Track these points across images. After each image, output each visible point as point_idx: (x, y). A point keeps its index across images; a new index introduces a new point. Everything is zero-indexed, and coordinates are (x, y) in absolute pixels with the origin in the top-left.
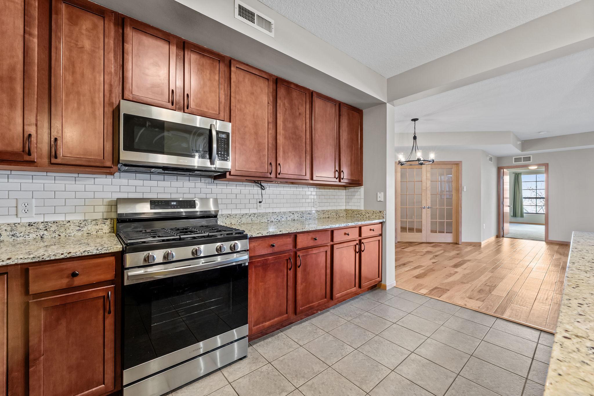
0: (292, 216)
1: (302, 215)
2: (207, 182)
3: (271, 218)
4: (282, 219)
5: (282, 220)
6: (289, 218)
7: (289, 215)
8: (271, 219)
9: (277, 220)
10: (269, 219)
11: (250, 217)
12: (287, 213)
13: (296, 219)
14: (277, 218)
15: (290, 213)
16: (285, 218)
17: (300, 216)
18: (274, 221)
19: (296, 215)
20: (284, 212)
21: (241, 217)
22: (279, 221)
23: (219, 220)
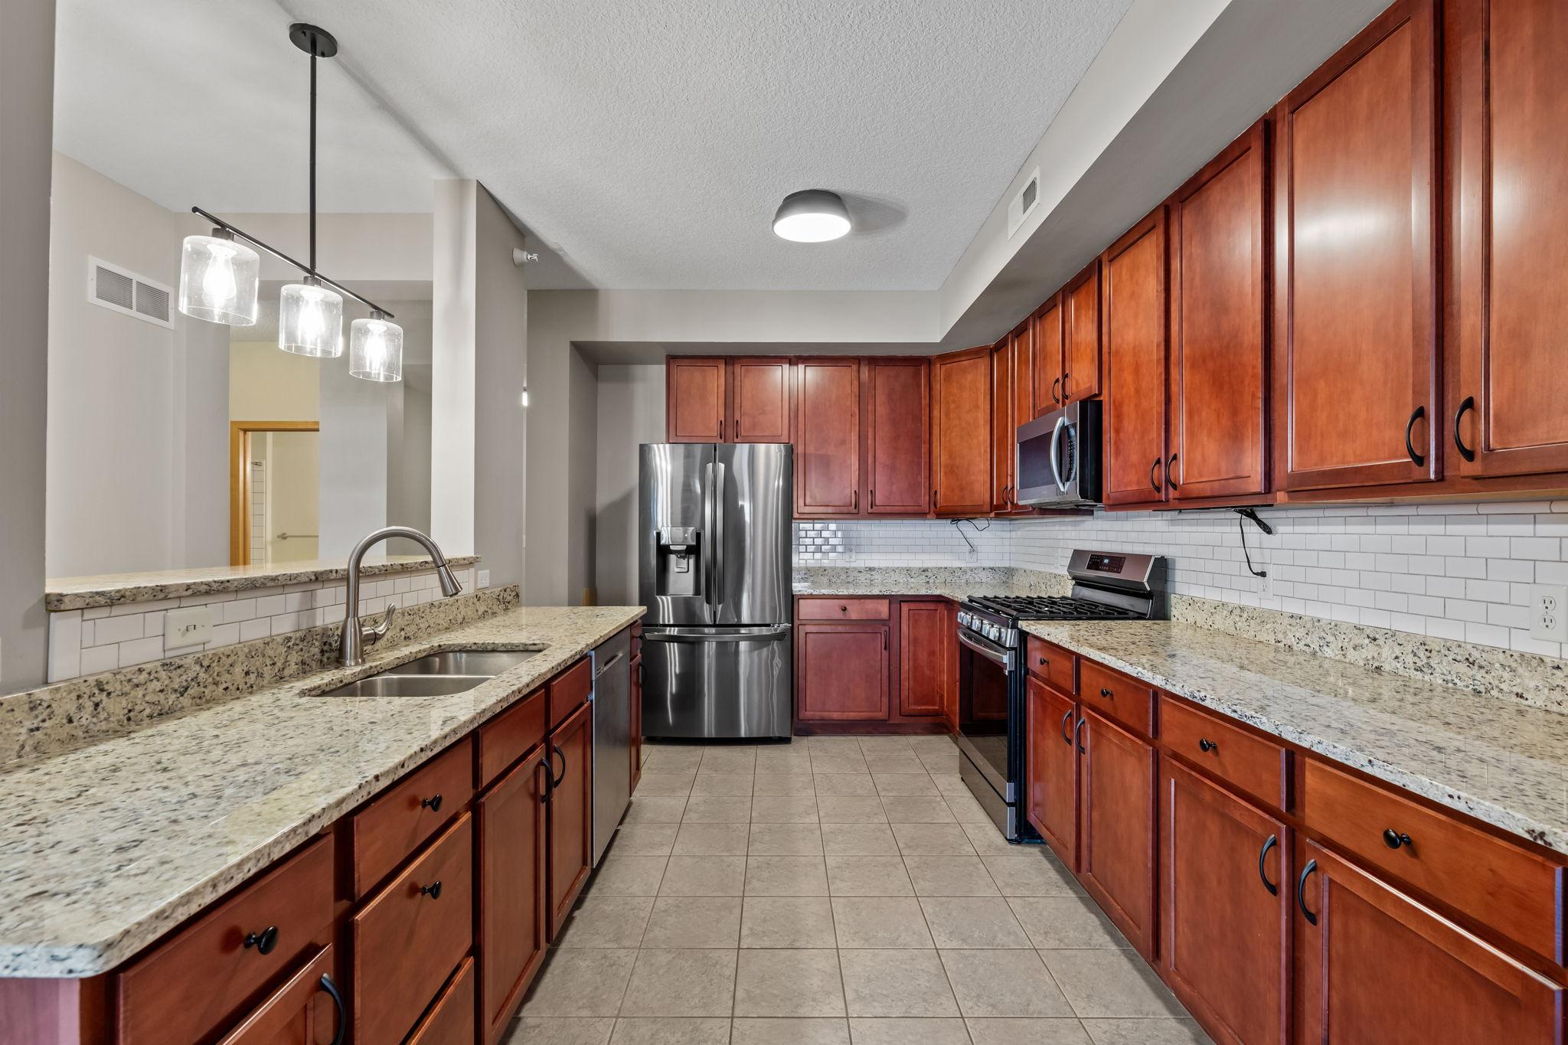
0: (1370, 651)
1: (1421, 655)
2: (1169, 518)
3: (1285, 633)
4: (1325, 648)
5: (1327, 655)
6: (1352, 655)
7: (1357, 641)
8: (1285, 638)
9: (1306, 649)
10: (1280, 637)
11: (1232, 617)
12: (1343, 628)
13: (1387, 667)
14: (1308, 641)
15: (1356, 631)
16: (1335, 645)
17: (1410, 659)
18: (1295, 648)
19: (1387, 652)
20: (1333, 624)
21: (1213, 611)
22: (1314, 654)
23: (1177, 609)
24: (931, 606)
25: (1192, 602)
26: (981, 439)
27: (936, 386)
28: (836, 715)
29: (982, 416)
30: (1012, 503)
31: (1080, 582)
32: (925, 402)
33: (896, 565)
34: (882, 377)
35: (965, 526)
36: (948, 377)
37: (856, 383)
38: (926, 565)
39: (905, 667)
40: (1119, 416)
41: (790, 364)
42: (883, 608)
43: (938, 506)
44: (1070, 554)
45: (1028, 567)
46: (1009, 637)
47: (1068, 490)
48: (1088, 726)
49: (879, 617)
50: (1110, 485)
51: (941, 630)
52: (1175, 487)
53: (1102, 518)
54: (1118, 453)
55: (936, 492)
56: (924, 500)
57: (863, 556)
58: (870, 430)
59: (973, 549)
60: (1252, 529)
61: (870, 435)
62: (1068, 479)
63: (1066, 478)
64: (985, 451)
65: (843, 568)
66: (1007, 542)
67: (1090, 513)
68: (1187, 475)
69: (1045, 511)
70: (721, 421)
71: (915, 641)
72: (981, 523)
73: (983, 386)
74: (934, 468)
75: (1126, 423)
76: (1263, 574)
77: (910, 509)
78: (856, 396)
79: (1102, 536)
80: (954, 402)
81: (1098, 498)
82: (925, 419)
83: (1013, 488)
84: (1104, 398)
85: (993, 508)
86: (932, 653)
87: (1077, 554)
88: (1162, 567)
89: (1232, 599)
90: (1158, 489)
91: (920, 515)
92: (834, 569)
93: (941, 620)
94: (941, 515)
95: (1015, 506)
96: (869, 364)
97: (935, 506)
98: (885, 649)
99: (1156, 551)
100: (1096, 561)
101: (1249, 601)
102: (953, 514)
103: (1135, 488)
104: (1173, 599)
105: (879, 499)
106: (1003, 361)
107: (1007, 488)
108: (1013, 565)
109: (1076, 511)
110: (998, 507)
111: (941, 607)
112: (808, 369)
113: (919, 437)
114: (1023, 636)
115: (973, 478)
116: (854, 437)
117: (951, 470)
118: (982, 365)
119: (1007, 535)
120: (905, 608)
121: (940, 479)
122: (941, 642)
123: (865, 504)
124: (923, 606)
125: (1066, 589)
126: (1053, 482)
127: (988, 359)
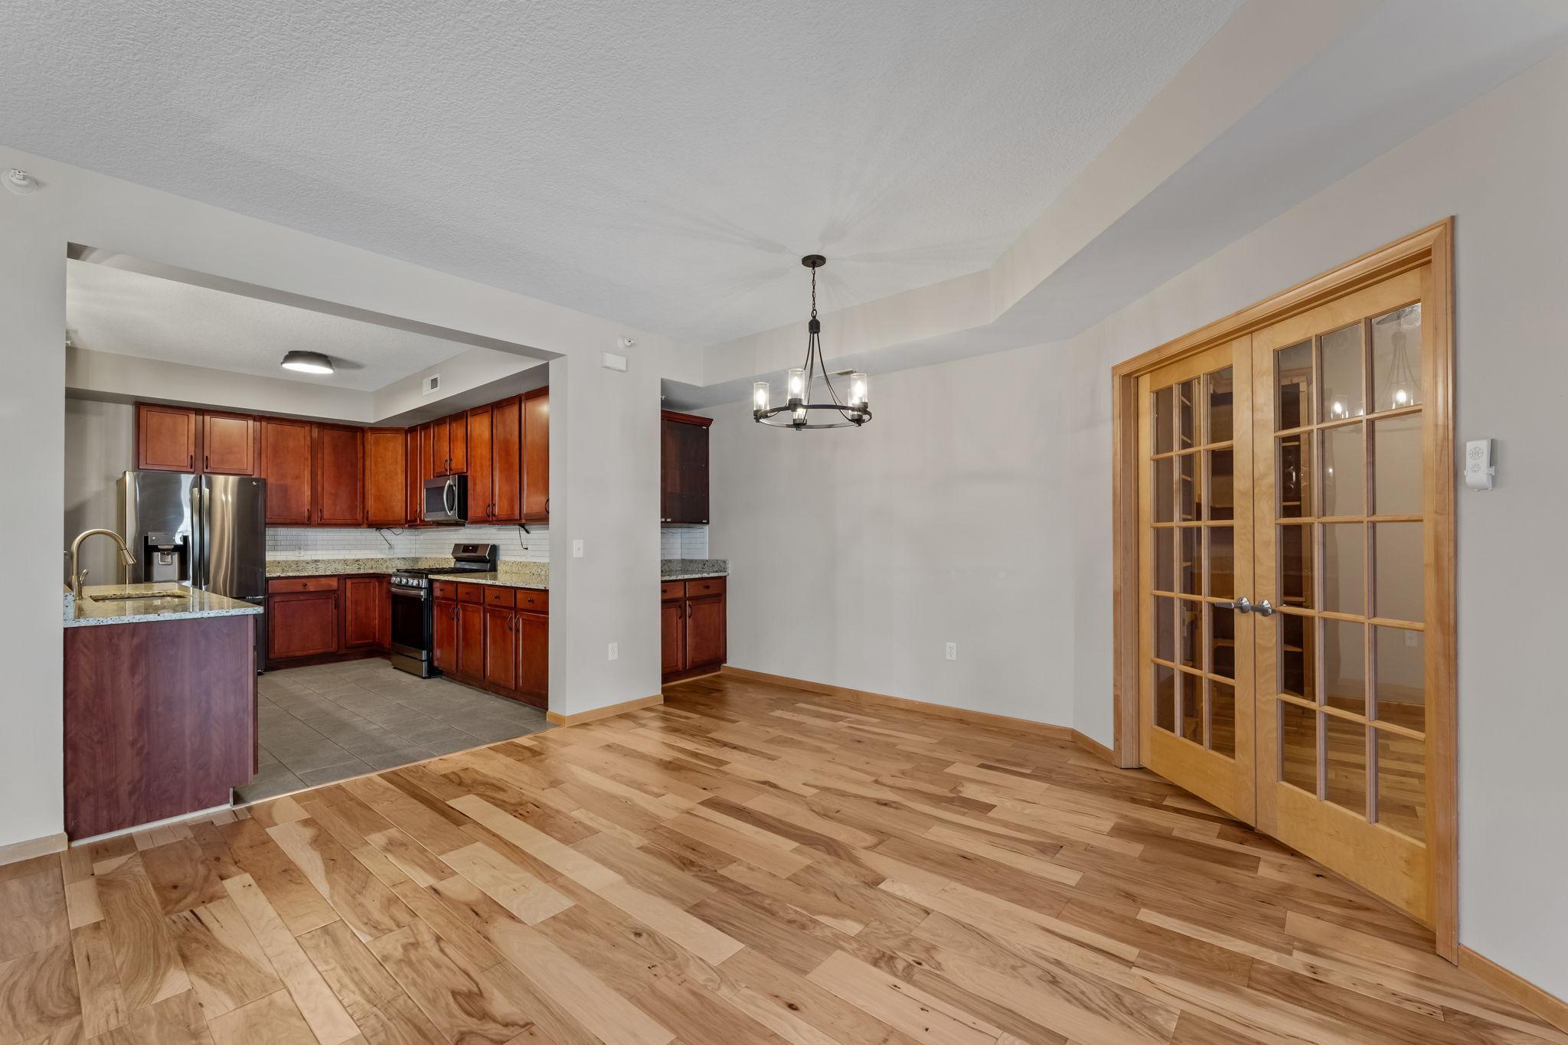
2: (494, 528)
21: (511, 563)
23: (500, 567)
24: (367, 580)
25: (505, 563)
26: (399, 481)
27: (368, 447)
28: (298, 654)
29: (400, 468)
30: (420, 519)
31: (458, 559)
32: (360, 455)
33: (336, 558)
34: (328, 437)
35: (386, 533)
36: (377, 442)
37: (309, 438)
38: (357, 558)
39: (349, 617)
40: (475, 484)
41: (254, 421)
42: (334, 583)
43: (370, 520)
44: (453, 547)
45: (428, 556)
46: (424, 583)
47: (452, 515)
48: (461, 610)
49: (330, 588)
50: (470, 513)
51: (374, 594)
52: (495, 516)
53: (468, 528)
54: (474, 499)
55: (368, 512)
56: (359, 516)
57: (310, 553)
58: (320, 470)
59: (391, 547)
60: (523, 532)
61: (319, 473)
62: (452, 510)
63: (451, 509)
64: (402, 489)
65: (293, 561)
66: (413, 542)
67: (464, 525)
68: (499, 512)
69: (439, 524)
70: (192, 456)
71: (356, 602)
72: (398, 531)
73: (400, 450)
74: (366, 496)
75: (477, 487)
76: (527, 549)
77: (349, 522)
78: (308, 447)
79: (470, 536)
80: (381, 457)
81: (466, 518)
82: (360, 465)
83: (421, 511)
84: (469, 474)
85: (407, 521)
86: (367, 609)
87: (457, 546)
88: (494, 549)
89: (518, 559)
90: (489, 516)
91: (356, 525)
92: (286, 562)
93: (374, 588)
94: (371, 525)
95: (422, 521)
96: (318, 427)
97: (367, 520)
98: (335, 608)
99: (491, 542)
100: (466, 548)
101: (523, 559)
102: (378, 525)
103: (480, 515)
104: (499, 562)
105: (326, 515)
106: (414, 439)
107: (417, 511)
108: (417, 556)
109: (456, 524)
110: (410, 521)
111: (374, 580)
112: (269, 425)
113: (356, 477)
114: (431, 582)
115: (394, 504)
116: (307, 474)
117: (379, 498)
118: (400, 438)
119: (413, 538)
120: (349, 582)
121: (371, 503)
122: (375, 601)
123: (315, 518)
124: (361, 580)
125: (452, 564)
126: (445, 510)
127: (404, 436)
